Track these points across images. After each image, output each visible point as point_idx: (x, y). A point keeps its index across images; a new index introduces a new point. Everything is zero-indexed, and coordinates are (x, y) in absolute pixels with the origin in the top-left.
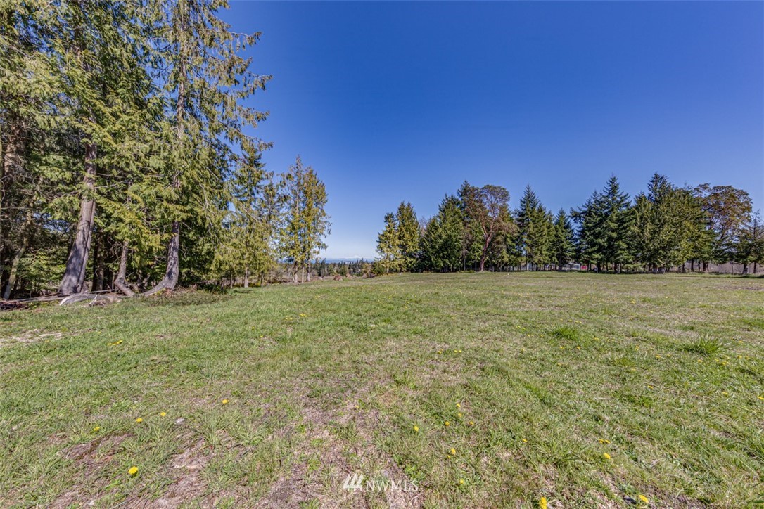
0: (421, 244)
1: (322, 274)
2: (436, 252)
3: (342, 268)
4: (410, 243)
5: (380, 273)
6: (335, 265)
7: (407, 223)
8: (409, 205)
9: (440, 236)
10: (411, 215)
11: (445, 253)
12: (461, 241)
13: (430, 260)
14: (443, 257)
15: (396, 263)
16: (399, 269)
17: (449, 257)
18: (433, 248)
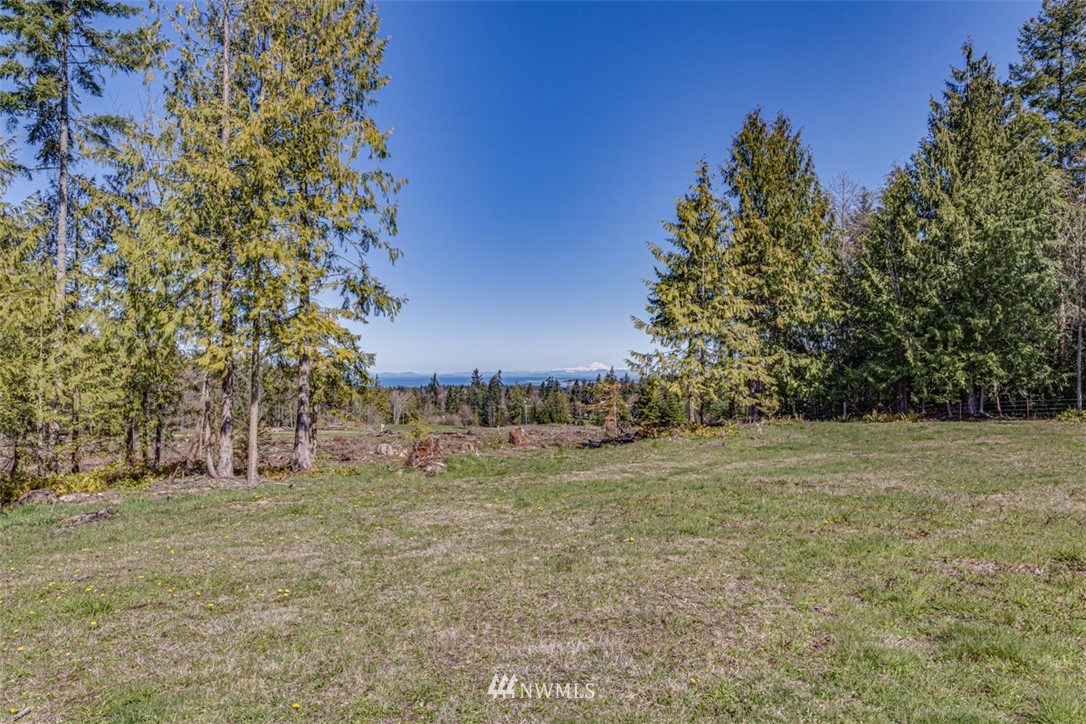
0: (848, 290)
1: (491, 420)
2: (927, 323)
3: (551, 399)
4: (793, 288)
5: (665, 421)
6: (529, 390)
7: (775, 203)
8: (782, 125)
9: (946, 244)
10: (793, 167)
11: (980, 322)
12: (1053, 267)
13: (897, 357)
14: (966, 343)
15: (737, 376)
16: (746, 402)
17: (995, 341)
18: (909, 299)
